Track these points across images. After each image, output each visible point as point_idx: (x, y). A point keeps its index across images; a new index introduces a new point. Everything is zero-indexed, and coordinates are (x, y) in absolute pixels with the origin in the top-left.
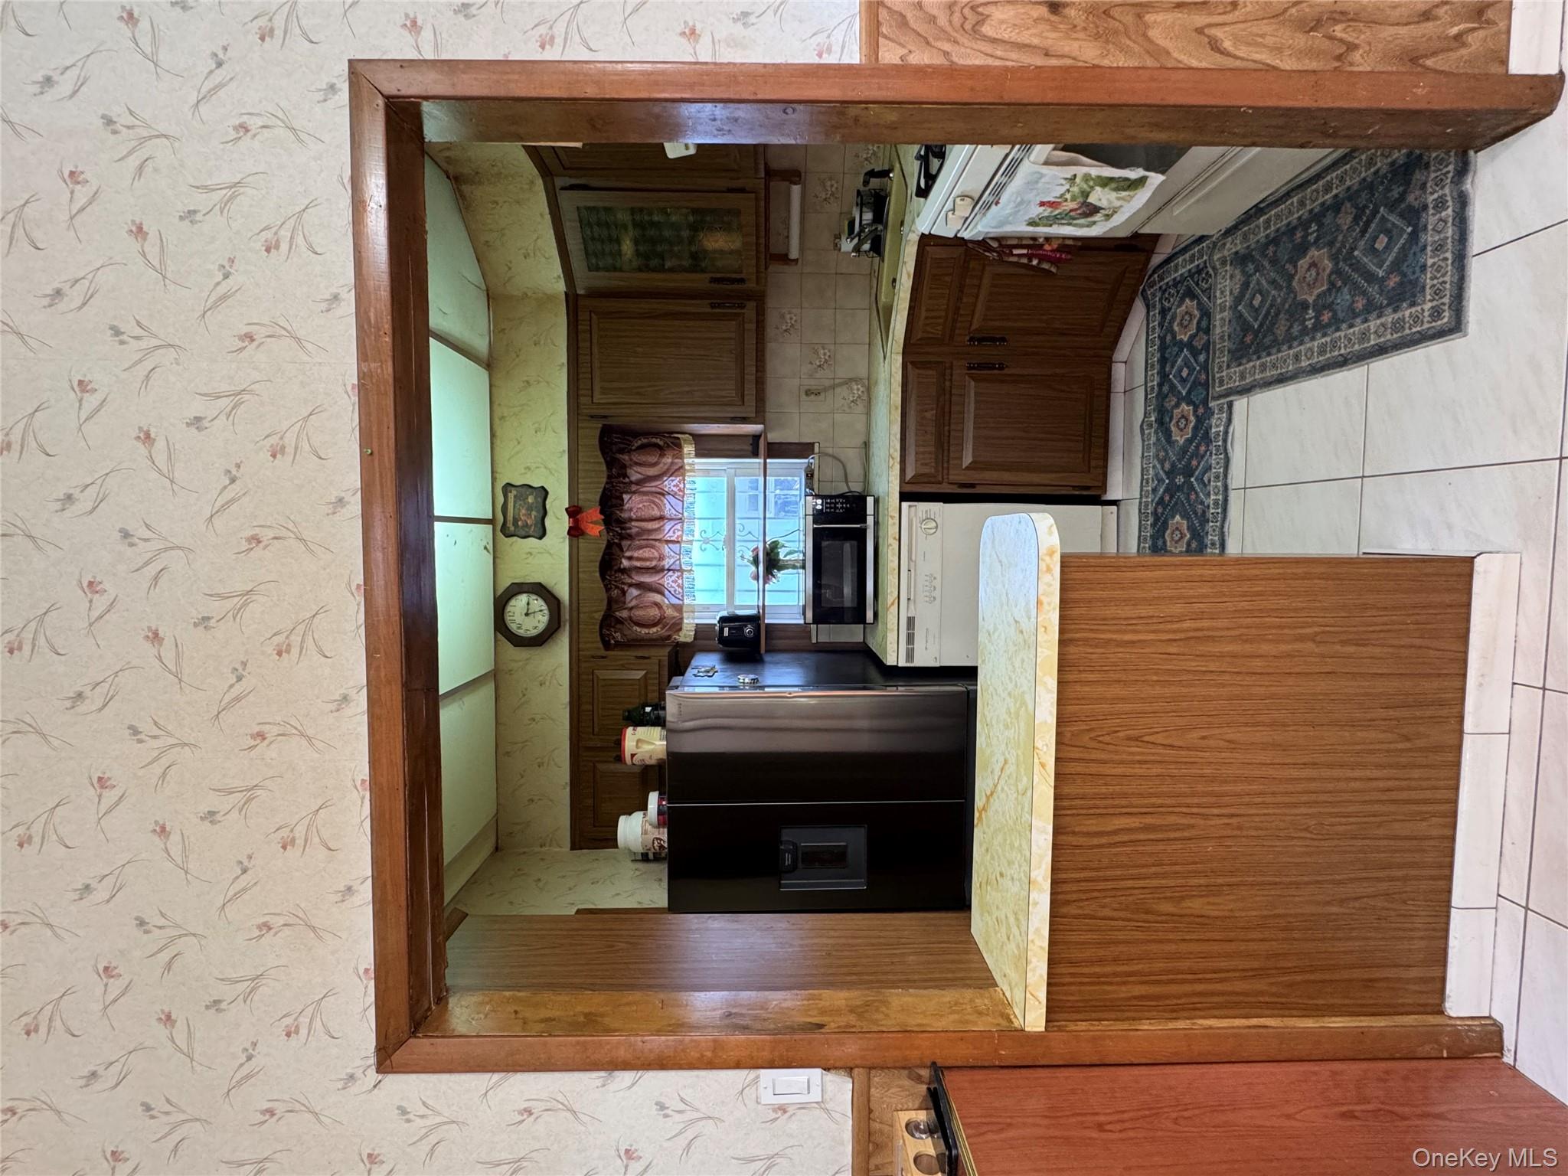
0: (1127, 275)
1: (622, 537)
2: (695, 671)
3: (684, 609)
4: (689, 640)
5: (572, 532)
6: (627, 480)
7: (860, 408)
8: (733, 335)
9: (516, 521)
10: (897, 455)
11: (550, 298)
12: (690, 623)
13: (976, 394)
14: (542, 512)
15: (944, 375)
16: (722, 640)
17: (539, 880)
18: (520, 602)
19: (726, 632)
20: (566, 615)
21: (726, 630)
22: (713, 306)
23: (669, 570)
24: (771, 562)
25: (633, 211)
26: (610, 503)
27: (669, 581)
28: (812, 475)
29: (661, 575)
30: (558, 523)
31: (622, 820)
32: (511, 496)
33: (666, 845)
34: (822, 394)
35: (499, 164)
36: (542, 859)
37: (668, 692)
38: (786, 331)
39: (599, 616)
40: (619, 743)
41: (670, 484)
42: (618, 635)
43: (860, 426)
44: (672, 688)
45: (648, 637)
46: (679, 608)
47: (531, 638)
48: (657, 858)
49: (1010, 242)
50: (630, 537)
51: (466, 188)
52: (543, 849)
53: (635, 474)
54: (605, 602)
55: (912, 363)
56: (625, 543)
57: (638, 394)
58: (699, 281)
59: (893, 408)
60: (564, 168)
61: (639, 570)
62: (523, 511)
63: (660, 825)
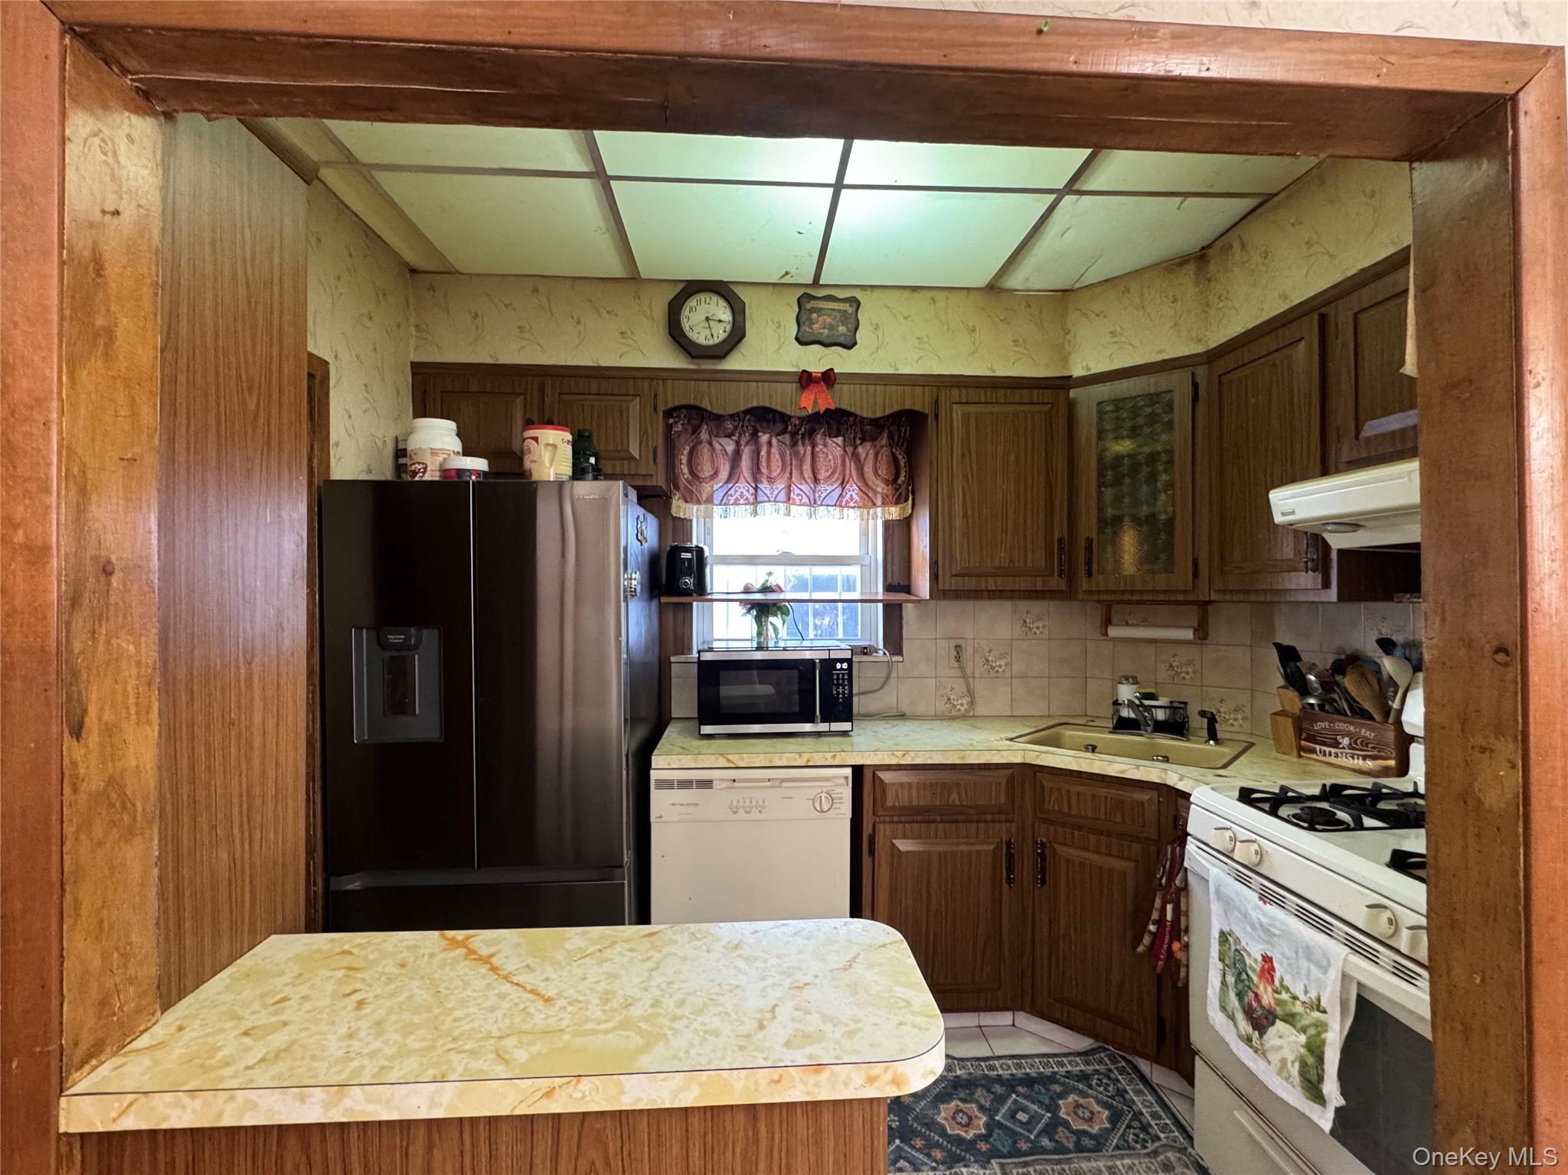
0: (1127, 1031)
1: (793, 435)
2: (641, 518)
3: (709, 506)
4: (674, 511)
5: (805, 375)
6: (858, 442)
7: (941, 707)
8: (1029, 564)
9: (818, 310)
10: (908, 761)
11: (1065, 360)
12: (691, 512)
13: (978, 852)
14: (826, 341)
15: (999, 813)
16: (675, 551)
17: (371, 318)
18: (723, 312)
19: (686, 555)
20: (707, 365)
21: (688, 555)
22: (1060, 541)
23: (756, 489)
24: (763, 608)
25: (1170, 452)
26: (836, 421)
27: (743, 488)
28: (865, 654)
29: (750, 480)
30: (816, 359)
31: (450, 425)
32: (846, 307)
33: (417, 478)
34: (956, 664)
35: (1221, 305)
36: (399, 326)
37: (621, 482)
38: (1025, 622)
39: (706, 404)
40: (549, 422)
41: (853, 491)
42: (679, 428)
43: (921, 709)
44: (625, 489)
45: (677, 462)
46: (710, 500)
47: (679, 322)
48: (399, 469)
49: (1183, 900)
50: (794, 444)
51: (1191, 267)
52: (412, 329)
53: (865, 451)
54: (721, 412)
55: (1012, 776)
56: (787, 438)
57: (963, 456)
58: (1088, 525)
59: (962, 754)
60: (1220, 376)
61: (757, 453)
62: (829, 320)
63: (445, 472)
